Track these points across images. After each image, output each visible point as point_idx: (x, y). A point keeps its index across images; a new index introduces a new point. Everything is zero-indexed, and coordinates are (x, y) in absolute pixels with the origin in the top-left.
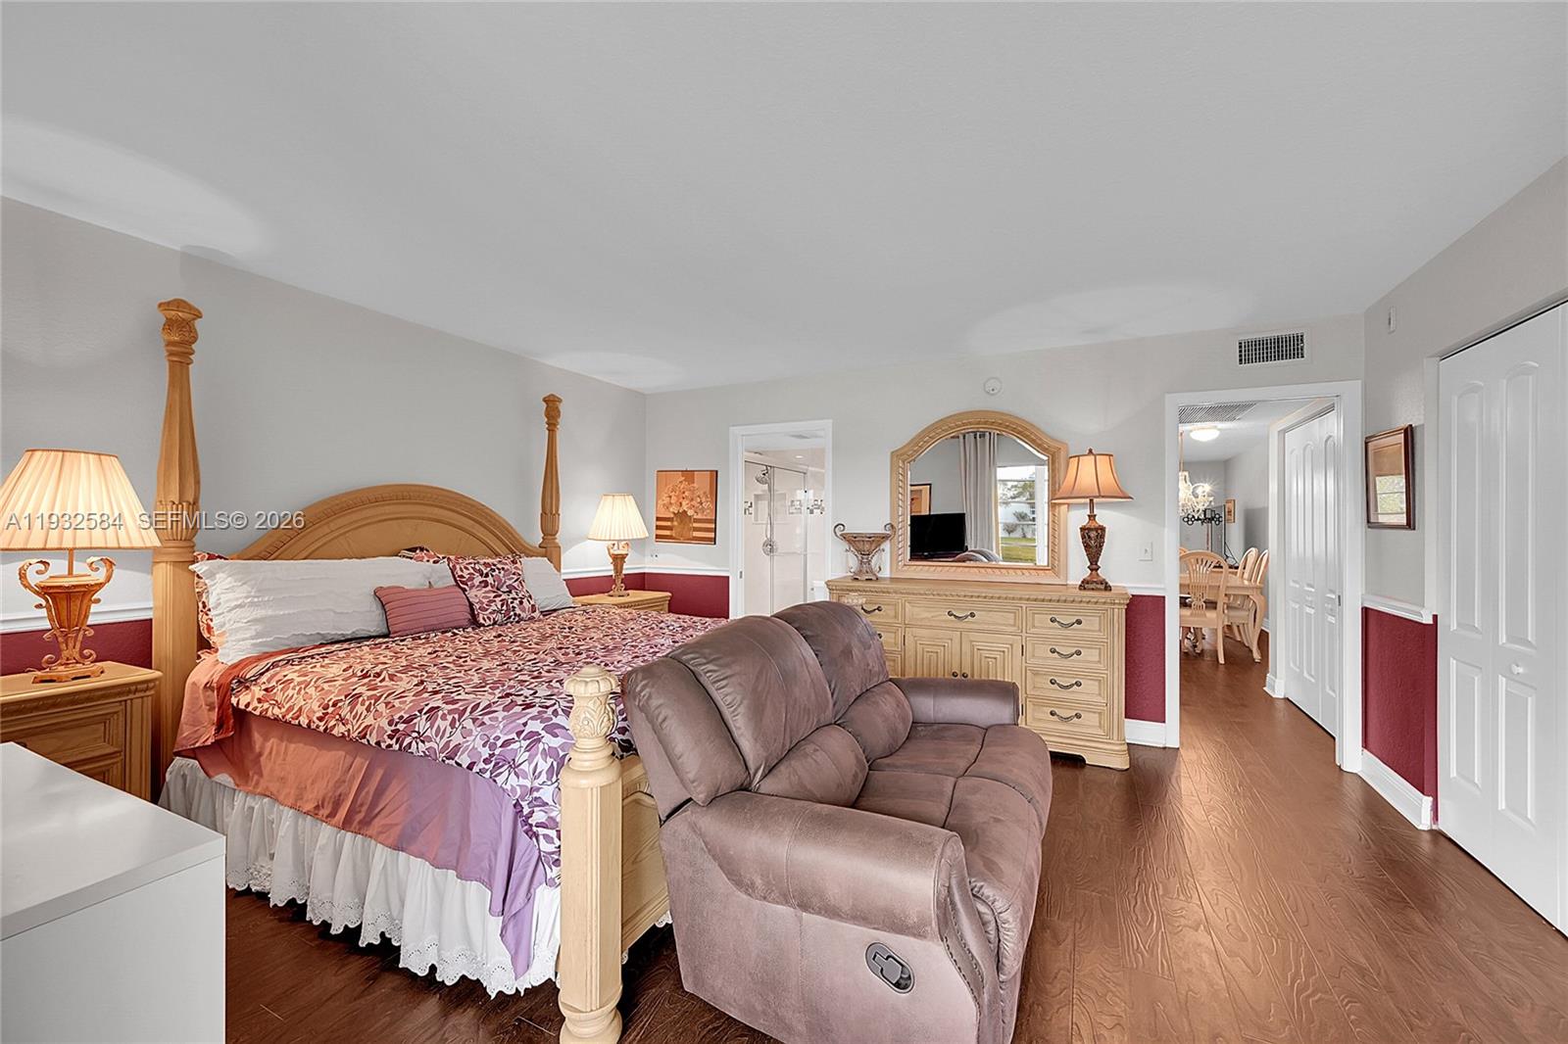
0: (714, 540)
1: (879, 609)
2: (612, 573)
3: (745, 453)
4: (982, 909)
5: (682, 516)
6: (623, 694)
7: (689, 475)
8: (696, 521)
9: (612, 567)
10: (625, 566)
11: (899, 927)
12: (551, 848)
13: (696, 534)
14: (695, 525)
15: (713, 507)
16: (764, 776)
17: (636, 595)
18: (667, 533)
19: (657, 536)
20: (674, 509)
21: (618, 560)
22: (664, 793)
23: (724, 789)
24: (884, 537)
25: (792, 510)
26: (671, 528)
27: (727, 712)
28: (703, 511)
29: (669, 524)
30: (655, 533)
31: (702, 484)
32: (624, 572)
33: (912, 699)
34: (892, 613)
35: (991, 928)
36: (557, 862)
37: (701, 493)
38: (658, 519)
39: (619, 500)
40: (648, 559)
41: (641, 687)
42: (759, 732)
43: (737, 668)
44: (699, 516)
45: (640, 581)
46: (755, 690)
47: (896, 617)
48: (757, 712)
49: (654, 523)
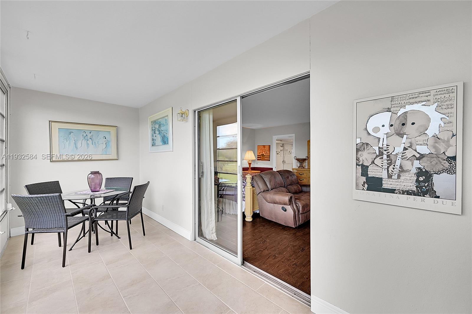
0: (269, 160)
1: (303, 174)
2: (249, 167)
3: (277, 141)
4: (297, 205)
5: (263, 155)
6: (253, 179)
7: (264, 146)
8: (266, 156)
9: (249, 166)
10: (251, 165)
11: (285, 204)
12: (244, 196)
13: (266, 159)
14: (266, 157)
15: (269, 153)
16: (271, 190)
17: (253, 171)
18: (260, 159)
19: (258, 159)
20: (261, 154)
21: (250, 164)
22: (258, 191)
23: (265, 190)
24: (305, 159)
25: (289, 153)
26: (261, 157)
27: (266, 182)
28: (267, 154)
29: (260, 157)
30: (257, 158)
31: (267, 148)
32: (251, 167)
33: (302, 188)
34: (306, 175)
35: (298, 207)
36: (245, 198)
37: (267, 150)
38: (258, 156)
39: (250, 152)
40: (256, 164)
41: (255, 178)
42: (270, 184)
43: (267, 176)
44: (266, 155)
45: (254, 169)
46: (270, 179)
47: (307, 176)
48: (270, 182)
49: (257, 157)
